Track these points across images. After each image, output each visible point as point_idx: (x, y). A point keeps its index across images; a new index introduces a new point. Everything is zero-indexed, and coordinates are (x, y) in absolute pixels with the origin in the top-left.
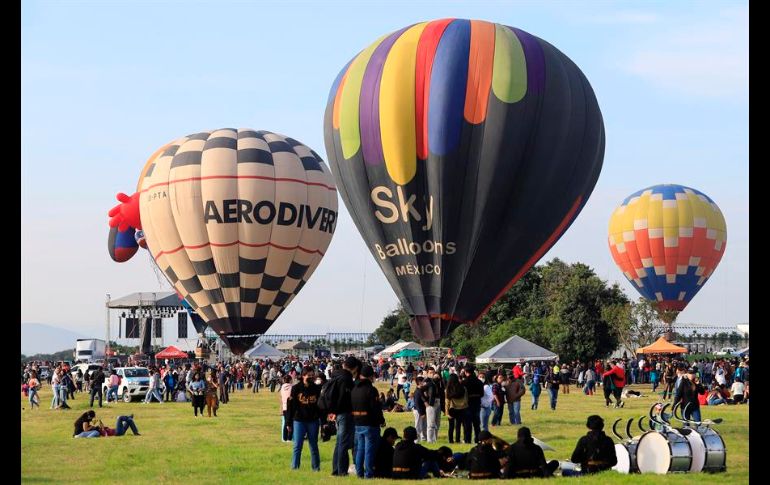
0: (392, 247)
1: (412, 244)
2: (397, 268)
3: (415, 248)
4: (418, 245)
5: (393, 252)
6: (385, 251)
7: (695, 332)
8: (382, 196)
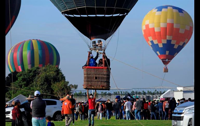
7: (156, 90)
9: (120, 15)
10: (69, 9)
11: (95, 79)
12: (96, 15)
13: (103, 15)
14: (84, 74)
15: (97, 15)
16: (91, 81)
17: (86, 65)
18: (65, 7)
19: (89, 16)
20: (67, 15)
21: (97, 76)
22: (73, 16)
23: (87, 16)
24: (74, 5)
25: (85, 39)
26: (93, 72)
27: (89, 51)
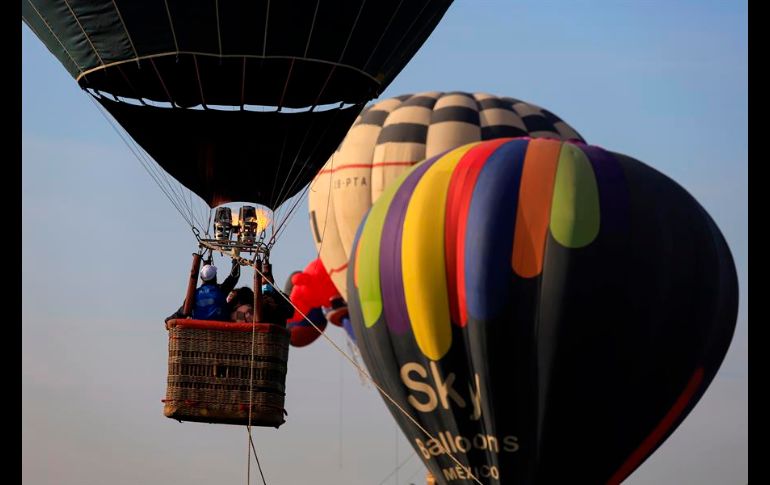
0: (433, 444)
1: (458, 438)
2: (445, 471)
3: (463, 444)
4: (467, 441)
5: (436, 450)
6: (427, 448)
8: (414, 375)
9: (342, 105)
10: (106, 61)
11: (218, 375)
12: (242, 108)
13: (274, 109)
14: (172, 354)
15: (247, 107)
16: (200, 385)
17: (179, 315)
18: (90, 53)
19: (209, 107)
20: (110, 97)
21: (227, 361)
22: (140, 104)
23: (202, 109)
24: (129, 43)
25: (188, 200)
26: (207, 346)
27: (197, 250)
